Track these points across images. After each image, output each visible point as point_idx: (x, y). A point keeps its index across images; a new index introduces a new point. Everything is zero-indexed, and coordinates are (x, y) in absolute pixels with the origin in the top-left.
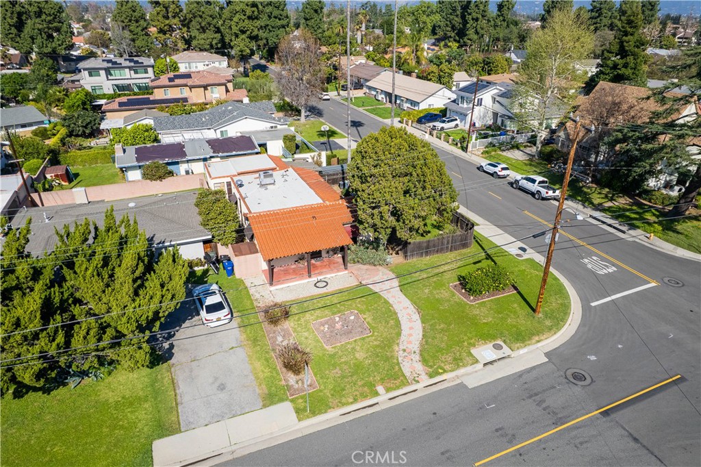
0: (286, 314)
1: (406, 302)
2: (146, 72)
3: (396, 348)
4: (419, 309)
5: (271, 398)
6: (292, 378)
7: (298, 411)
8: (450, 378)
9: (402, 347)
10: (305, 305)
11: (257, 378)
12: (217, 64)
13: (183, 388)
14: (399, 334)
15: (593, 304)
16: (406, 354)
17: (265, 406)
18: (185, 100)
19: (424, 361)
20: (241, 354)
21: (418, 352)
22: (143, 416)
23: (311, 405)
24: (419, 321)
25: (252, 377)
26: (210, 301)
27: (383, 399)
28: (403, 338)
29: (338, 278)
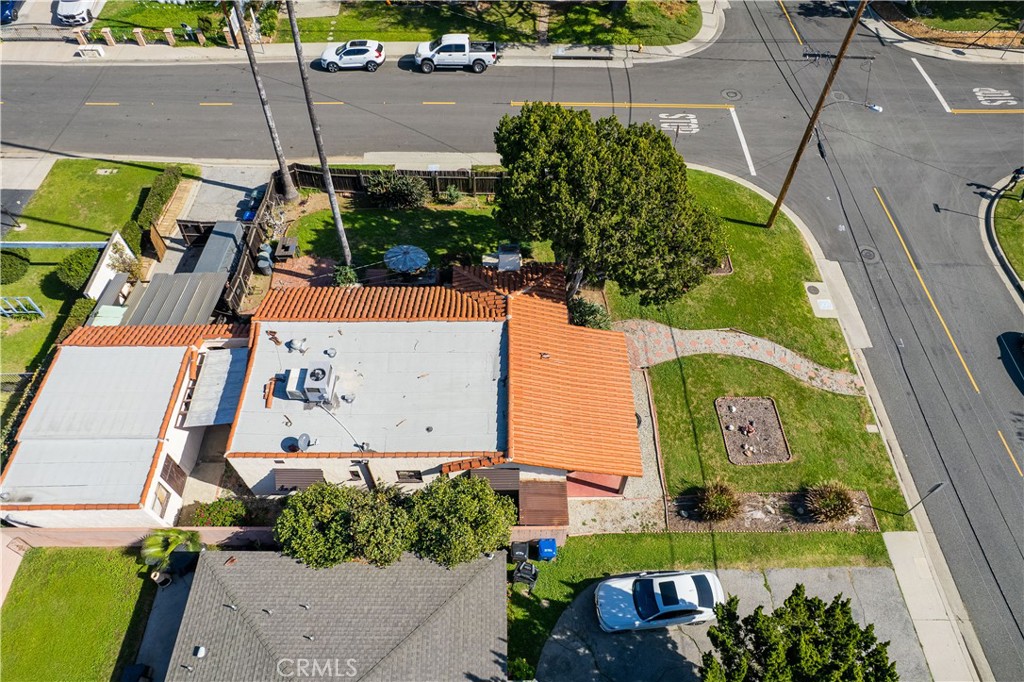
1: (711, 334)
3: (806, 385)
4: (732, 329)
7: (900, 527)
8: (854, 357)
9: (806, 379)
11: (835, 563)
14: (778, 371)
15: (754, 173)
16: (818, 380)
17: (889, 564)
21: (816, 366)
24: (758, 339)
25: (834, 570)
28: (788, 369)
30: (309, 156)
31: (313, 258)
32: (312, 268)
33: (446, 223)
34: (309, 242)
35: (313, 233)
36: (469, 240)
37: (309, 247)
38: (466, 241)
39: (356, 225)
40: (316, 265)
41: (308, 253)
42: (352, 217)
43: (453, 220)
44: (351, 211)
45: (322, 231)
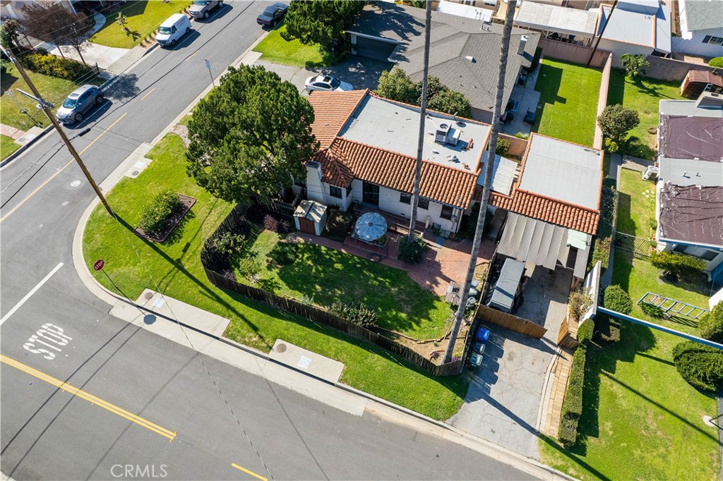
15: (61, 264)
30: (421, 434)
31: (435, 292)
32: (437, 283)
33: (323, 290)
34: (435, 308)
35: (431, 316)
36: (314, 271)
37: (436, 303)
38: (317, 270)
39: (394, 313)
40: (434, 286)
41: (438, 299)
42: (395, 323)
43: (317, 293)
44: (395, 332)
45: (423, 317)
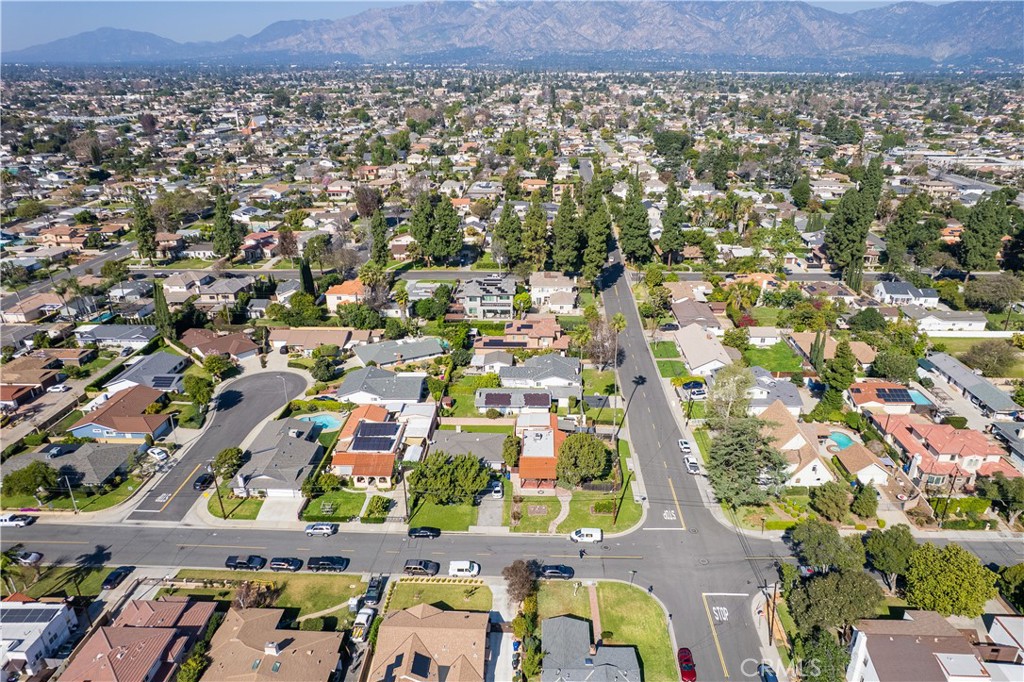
0: (521, 501)
1: (568, 508)
2: (508, 298)
3: (552, 521)
4: (570, 509)
5: (504, 525)
6: (513, 521)
7: (510, 530)
8: (562, 535)
9: (554, 521)
10: (530, 499)
12: (564, 290)
13: (480, 515)
14: (556, 517)
16: (554, 524)
17: (502, 526)
18: (525, 344)
19: (557, 528)
20: (501, 509)
21: (558, 524)
22: (468, 518)
23: (516, 529)
25: (501, 516)
26: (497, 489)
27: (538, 534)
28: (557, 519)
29: (548, 491)
